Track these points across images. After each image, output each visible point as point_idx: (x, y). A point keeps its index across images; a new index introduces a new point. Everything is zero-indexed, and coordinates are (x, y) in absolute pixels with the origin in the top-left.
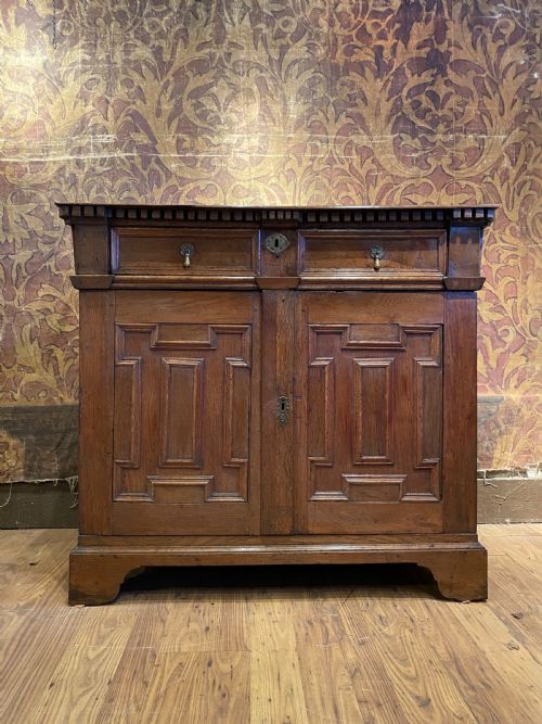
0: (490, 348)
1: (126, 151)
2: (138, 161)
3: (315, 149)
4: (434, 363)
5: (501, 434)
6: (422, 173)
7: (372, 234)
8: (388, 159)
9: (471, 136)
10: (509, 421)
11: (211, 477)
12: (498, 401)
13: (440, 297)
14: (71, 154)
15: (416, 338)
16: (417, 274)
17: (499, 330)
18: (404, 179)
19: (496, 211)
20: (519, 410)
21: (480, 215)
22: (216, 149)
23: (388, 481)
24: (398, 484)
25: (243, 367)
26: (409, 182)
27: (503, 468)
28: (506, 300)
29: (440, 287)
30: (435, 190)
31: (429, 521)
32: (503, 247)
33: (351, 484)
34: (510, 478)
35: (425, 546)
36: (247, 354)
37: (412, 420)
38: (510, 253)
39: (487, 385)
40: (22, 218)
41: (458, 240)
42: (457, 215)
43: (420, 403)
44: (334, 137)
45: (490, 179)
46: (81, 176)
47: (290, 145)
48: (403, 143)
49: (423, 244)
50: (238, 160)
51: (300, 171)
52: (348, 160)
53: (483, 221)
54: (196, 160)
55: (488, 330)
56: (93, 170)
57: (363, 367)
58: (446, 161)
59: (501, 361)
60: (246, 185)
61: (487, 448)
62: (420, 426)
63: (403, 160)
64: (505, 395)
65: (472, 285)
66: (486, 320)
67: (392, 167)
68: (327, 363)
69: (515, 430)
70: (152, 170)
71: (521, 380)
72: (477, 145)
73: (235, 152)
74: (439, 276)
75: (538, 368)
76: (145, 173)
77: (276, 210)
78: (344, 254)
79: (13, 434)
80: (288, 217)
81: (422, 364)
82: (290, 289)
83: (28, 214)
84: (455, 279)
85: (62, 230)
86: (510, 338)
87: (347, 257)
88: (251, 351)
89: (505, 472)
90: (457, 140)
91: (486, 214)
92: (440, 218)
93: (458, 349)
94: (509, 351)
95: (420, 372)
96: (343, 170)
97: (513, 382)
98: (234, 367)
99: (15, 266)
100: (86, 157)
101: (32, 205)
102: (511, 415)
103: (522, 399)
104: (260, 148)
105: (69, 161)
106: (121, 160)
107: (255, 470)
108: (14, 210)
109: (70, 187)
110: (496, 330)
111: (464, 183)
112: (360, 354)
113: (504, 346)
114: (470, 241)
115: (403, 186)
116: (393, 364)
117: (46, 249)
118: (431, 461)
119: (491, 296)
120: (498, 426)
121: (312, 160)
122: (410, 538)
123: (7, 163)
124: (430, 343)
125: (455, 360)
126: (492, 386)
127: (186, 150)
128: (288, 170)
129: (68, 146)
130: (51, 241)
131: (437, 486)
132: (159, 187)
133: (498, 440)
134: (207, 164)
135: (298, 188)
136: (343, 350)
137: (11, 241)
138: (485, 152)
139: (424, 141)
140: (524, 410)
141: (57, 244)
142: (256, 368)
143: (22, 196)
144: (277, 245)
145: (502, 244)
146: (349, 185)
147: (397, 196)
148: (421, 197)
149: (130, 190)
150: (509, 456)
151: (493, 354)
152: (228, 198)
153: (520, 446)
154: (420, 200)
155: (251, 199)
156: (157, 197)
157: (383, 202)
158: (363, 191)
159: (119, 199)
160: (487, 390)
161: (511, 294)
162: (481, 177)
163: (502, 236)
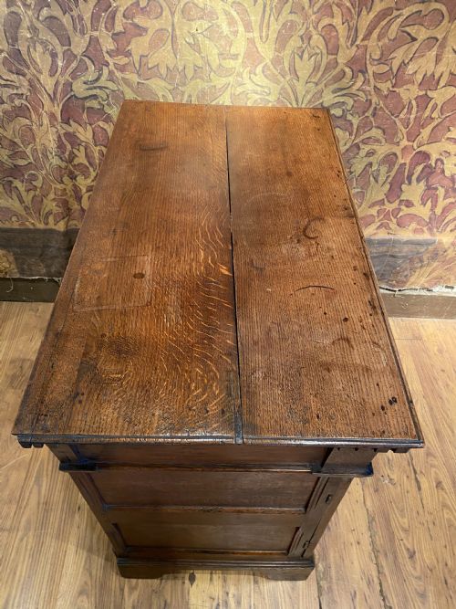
0: (441, 199)
5: (421, 267)
10: (435, 256)
12: (427, 243)
20: (445, 251)
26: (414, 9)
27: (413, 287)
30: (445, 22)
39: (425, 229)
55: (447, 182)
59: (445, 210)
60: (199, 2)
61: (406, 276)
64: (438, 238)
66: (448, 173)
69: (435, 264)
97: (451, 227)
102: (438, 254)
103: (452, 243)
110: (454, 183)
115: (406, 12)
120: (421, 261)
126: (430, 230)
133: (418, 270)
135: (268, 9)
140: (449, 251)
146: (335, 8)
147: (394, 27)
148: (423, 29)
149: (49, 6)
150: (423, 280)
151: (442, 203)
152: (176, 20)
153: (434, 274)
154: (422, 34)
155: (206, 24)
156: (87, 16)
157: (375, 35)
158: (352, 18)
159: (38, 18)
160: (423, 231)
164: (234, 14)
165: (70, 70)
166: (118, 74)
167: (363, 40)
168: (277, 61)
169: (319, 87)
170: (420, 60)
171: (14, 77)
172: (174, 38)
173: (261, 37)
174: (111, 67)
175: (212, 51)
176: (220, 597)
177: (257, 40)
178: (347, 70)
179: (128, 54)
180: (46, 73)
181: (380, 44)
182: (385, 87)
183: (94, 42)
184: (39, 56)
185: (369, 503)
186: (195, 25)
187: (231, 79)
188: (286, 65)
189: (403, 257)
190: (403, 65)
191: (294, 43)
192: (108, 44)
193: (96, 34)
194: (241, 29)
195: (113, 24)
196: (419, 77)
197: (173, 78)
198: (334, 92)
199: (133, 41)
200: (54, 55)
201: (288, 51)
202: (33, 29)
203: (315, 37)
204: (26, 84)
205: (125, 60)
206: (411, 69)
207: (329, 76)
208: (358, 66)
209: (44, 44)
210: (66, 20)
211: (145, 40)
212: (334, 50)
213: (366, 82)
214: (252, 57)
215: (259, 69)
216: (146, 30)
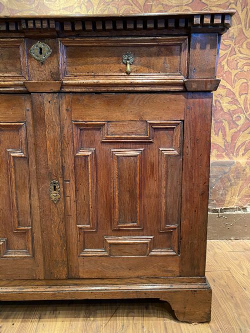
0: (227, 129)
4: (175, 153)
5: (231, 185)
7: (123, 41)
10: (237, 177)
11: (4, 240)
12: (229, 164)
13: (182, 97)
15: (161, 132)
16: (162, 77)
17: (234, 117)
19: (233, 17)
20: (244, 170)
21: (218, 21)
23: (138, 241)
24: (146, 243)
25: (21, 157)
27: (231, 207)
28: (240, 95)
29: (181, 88)
31: (169, 269)
32: (240, 58)
33: (111, 244)
34: (236, 212)
35: (166, 286)
36: (24, 147)
37: (158, 196)
38: (245, 61)
39: (224, 154)
41: (198, 46)
42: (197, 21)
43: (164, 183)
49: (167, 50)
53: (221, 27)
55: (227, 116)
57: (118, 157)
59: (234, 137)
61: (222, 195)
62: (164, 201)
64: (235, 160)
65: (209, 87)
66: (225, 110)
68: (89, 153)
69: (241, 183)
71: (246, 150)
74: (180, 79)
77: (34, 19)
78: (100, 60)
80: (45, 25)
81: (165, 153)
82: (54, 92)
84: (194, 81)
86: (241, 122)
87: (103, 63)
88: (27, 144)
89: (233, 208)
91: (223, 20)
92: (182, 25)
93: (195, 141)
94: (239, 131)
95: (164, 160)
97: (241, 151)
98: (14, 157)
102: (239, 173)
103: (247, 163)
107: (38, 235)
110: (232, 117)
112: (117, 145)
113: (236, 128)
114: (208, 47)
116: (143, 153)
118: (172, 226)
119: (230, 93)
120: (230, 180)
122: (155, 280)
124: (172, 136)
125: (193, 149)
126: (227, 154)
131: (176, 244)
133: (229, 189)
136: (102, 142)
140: (247, 170)
142: (32, 158)
144: (41, 53)
145: (240, 55)
150: (236, 199)
151: (229, 132)
153: (243, 192)
160: (223, 157)
161: (244, 91)
162: (228, 4)
163: (241, 50)
189: (216, 177)
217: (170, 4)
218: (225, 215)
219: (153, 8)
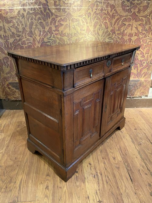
0: (139, 67)
1: (38, 6)
2: (42, 9)
3: (97, 6)
5: (137, 89)
6: (129, 14)
8: (119, 9)
9: (145, 1)
10: (140, 86)
12: (138, 81)
14: (21, 7)
18: (124, 16)
20: (143, 83)
22: (67, 5)
26: (124, 18)
27: (136, 96)
28: (146, 54)
30: (132, 20)
32: (148, 39)
34: (138, 98)
38: (150, 40)
40: (9, 28)
44: (103, 1)
45: (148, 17)
46: (25, 14)
47: (90, 4)
48: (125, 4)
50: (73, 9)
51: (92, 13)
52: (107, 9)
54: (60, 9)
55: (139, 62)
56: (29, 12)
58: (137, 10)
59: (141, 71)
60: (76, 18)
61: (134, 92)
63: (124, 9)
64: (140, 79)
66: (139, 60)
67: (120, 12)
69: (141, 88)
70: (47, 12)
71: (145, 75)
72: (147, 5)
73: (73, 6)
75: (150, 72)
76: (45, 13)
79: (16, 89)
83: (11, 27)
85: (22, 32)
86: (144, 65)
90: (141, 2)
94: (143, 68)
96: (105, 13)
97: (143, 76)
99: (10, 43)
100: (26, 8)
101: (12, 24)
102: (141, 84)
103: (144, 80)
104: (80, 5)
105: (21, 9)
106: (37, 9)
108: (7, 26)
109: (22, 18)
110: (141, 63)
111: (141, 18)
115: (122, 19)
117: (18, 38)
119: (142, 53)
120: (137, 87)
121: (96, 9)
123: (2, 9)
124: (125, 81)
126: (138, 77)
127: (57, 5)
128: (89, 13)
129: (20, 3)
130: (19, 36)
132: (49, 18)
133: (137, 90)
134: (64, 10)
135: (91, 19)
137: (7, 35)
138: (149, 7)
139: (131, 3)
140: (144, 83)
141: (21, 37)
143: (8, 21)
145: (148, 38)
146: (106, 18)
147: (120, 22)
148: (127, 22)
149: (41, 20)
150: (139, 93)
151: (139, 69)
152: (70, 22)
153: (141, 91)
154: (127, 23)
155: (77, 23)
156: (49, 22)
157: (116, 24)
158: (111, 20)
159: (38, 23)
160: (136, 77)
161: (147, 52)
162: (146, 16)
163: (149, 35)
164: (84, 20)
165: (44, 35)
166: (55, 36)
167: (114, 25)
168: (94, 31)
169: (105, 37)
170: (128, 30)
171: (30, 38)
172: (69, 26)
173: (90, 25)
174: (54, 34)
175: (79, 29)
176: (95, 174)
177: (89, 26)
178: (111, 33)
179: (58, 31)
180: (38, 36)
181: (118, 26)
182: (120, 36)
183: (51, 28)
184: (37, 32)
185: (137, 148)
186: (75, 23)
187: (83, 36)
188: (96, 32)
189: (132, 85)
190: (124, 31)
191: (98, 26)
192: (54, 29)
193: (51, 26)
194: (85, 24)
195: (55, 24)
196: (128, 34)
197: (69, 36)
198: (108, 38)
199: (60, 27)
200: (40, 31)
201: (96, 29)
202: (36, 25)
203: (103, 25)
204: (32, 39)
205: (58, 32)
206: (126, 32)
207: (106, 35)
208: (113, 31)
209: (38, 28)
210: (44, 23)
211: (63, 27)
212: (107, 28)
213: (116, 35)
214: (88, 30)
215: (90, 33)
216: (63, 25)
217: (123, 15)
218: (134, 99)
219: (116, 16)
